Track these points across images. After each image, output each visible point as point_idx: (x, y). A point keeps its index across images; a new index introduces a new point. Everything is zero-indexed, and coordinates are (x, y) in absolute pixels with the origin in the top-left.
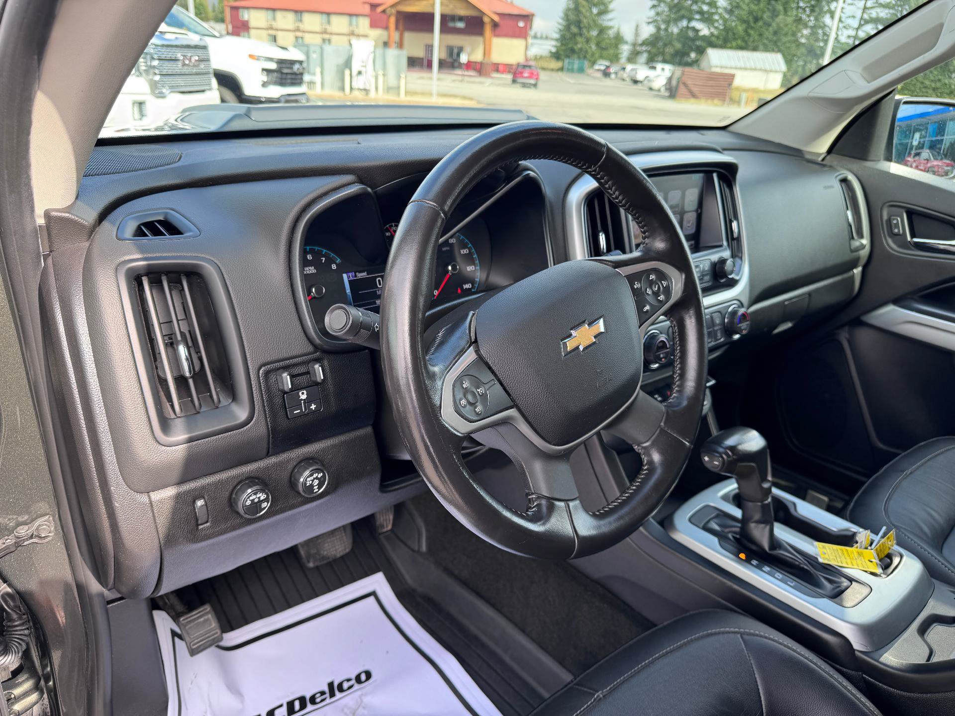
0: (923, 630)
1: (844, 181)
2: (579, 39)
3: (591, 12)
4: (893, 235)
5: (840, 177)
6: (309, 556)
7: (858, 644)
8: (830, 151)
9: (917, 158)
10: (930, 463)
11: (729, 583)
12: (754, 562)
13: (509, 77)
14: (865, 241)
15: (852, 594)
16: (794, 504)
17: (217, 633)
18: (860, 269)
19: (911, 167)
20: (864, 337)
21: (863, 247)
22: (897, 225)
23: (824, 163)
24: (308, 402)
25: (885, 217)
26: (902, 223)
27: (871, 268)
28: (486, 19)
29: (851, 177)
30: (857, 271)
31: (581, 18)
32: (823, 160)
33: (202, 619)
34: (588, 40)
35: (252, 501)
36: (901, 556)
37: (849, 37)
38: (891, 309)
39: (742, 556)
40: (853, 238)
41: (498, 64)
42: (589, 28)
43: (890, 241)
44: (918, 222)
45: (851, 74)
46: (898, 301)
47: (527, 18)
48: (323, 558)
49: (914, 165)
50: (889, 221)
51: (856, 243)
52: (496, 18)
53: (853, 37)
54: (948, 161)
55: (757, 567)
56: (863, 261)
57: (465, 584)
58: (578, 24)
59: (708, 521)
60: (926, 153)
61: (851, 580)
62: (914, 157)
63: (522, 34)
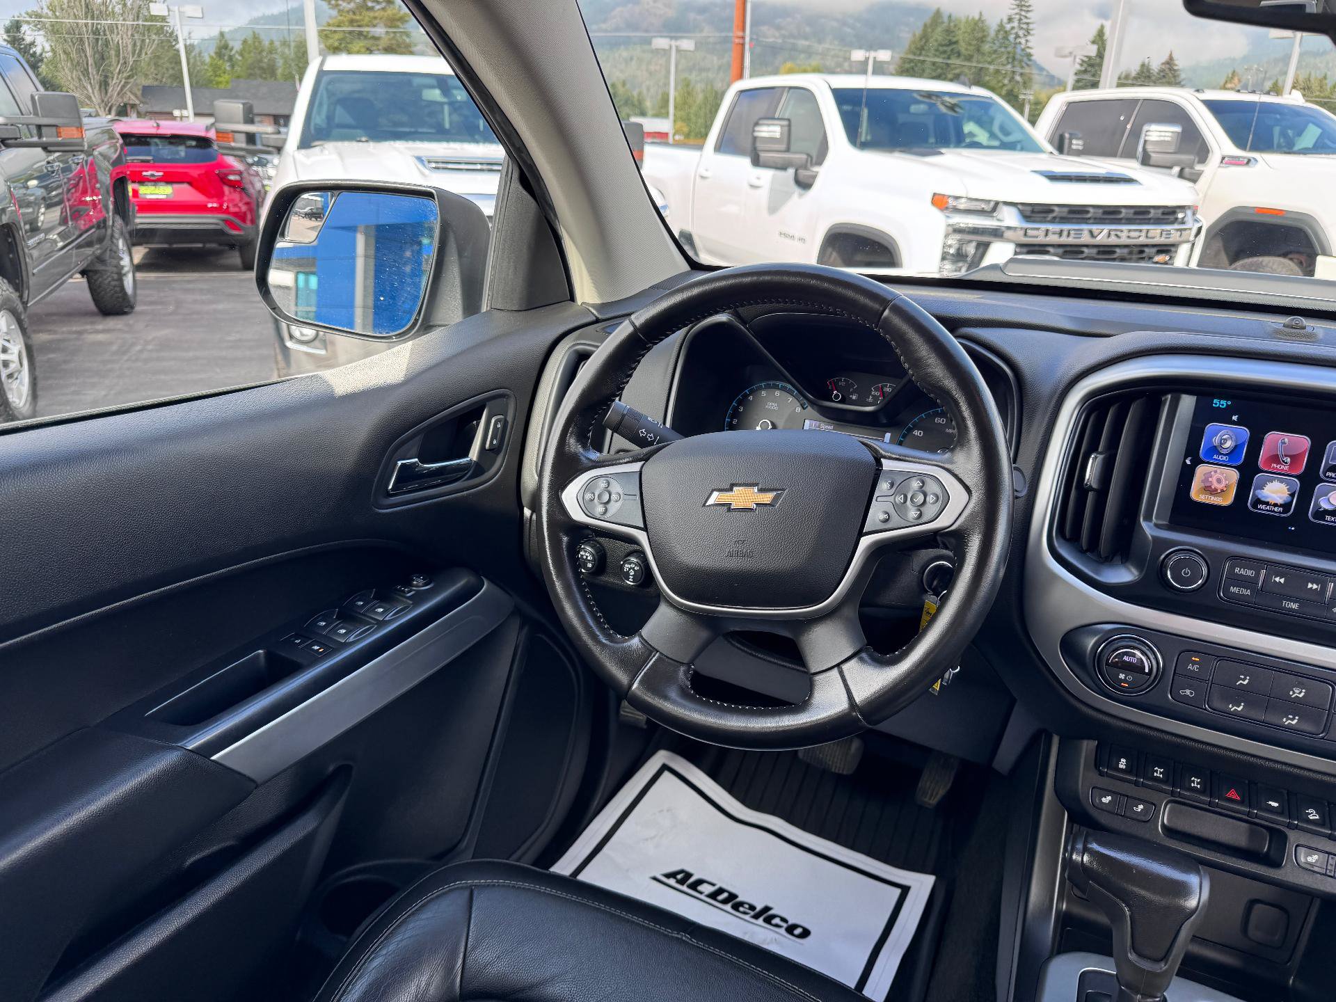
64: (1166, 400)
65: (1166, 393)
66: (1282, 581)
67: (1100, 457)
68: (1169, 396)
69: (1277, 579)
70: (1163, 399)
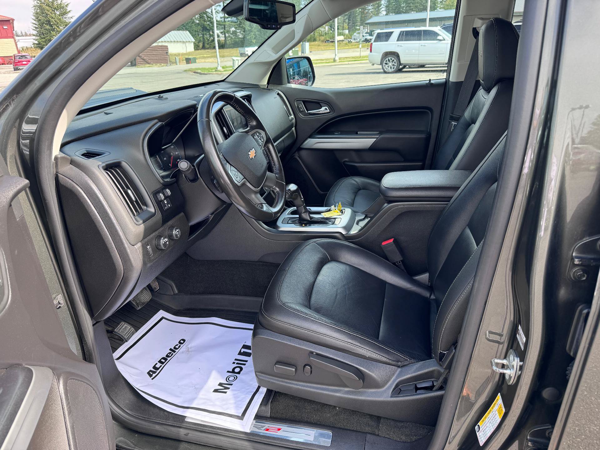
0: (357, 224)
1: (278, 94)
3: (55, 14)
4: (301, 112)
5: (277, 93)
6: (137, 304)
7: (344, 232)
8: (268, 83)
9: (294, 80)
10: (340, 187)
11: (303, 234)
12: (308, 225)
13: (11, 66)
14: (292, 116)
15: (337, 222)
16: (310, 209)
17: (132, 330)
18: (294, 128)
19: (293, 83)
20: (303, 153)
21: (292, 119)
22: (301, 108)
23: (268, 88)
24: (168, 204)
25: (296, 106)
26: (302, 106)
27: (298, 127)
29: (280, 92)
30: (294, 129)
31: (49, 18)
32: (267, 87)
33: (124, 327)
35: (164, 242)
36: (345, 209)
37: (221, 18)
38: (309, 140)
39: (303, 225)
40: (289, 116)
43: (300, 114)
44: (307, 104)
45: (268, 52)
46: (311, 136)
47: (9, 22)
48: (143, 303)
49: (294, 83)
50: (298, 107)
51: (290, 118)
53: (223, 17)
54: (305, 79)
55: (309, 226)
56: (294, 125)
57: (203, 293)
59: (288, 221)
60: (297, 77)
61: (335, 219)
62: (293, 80)
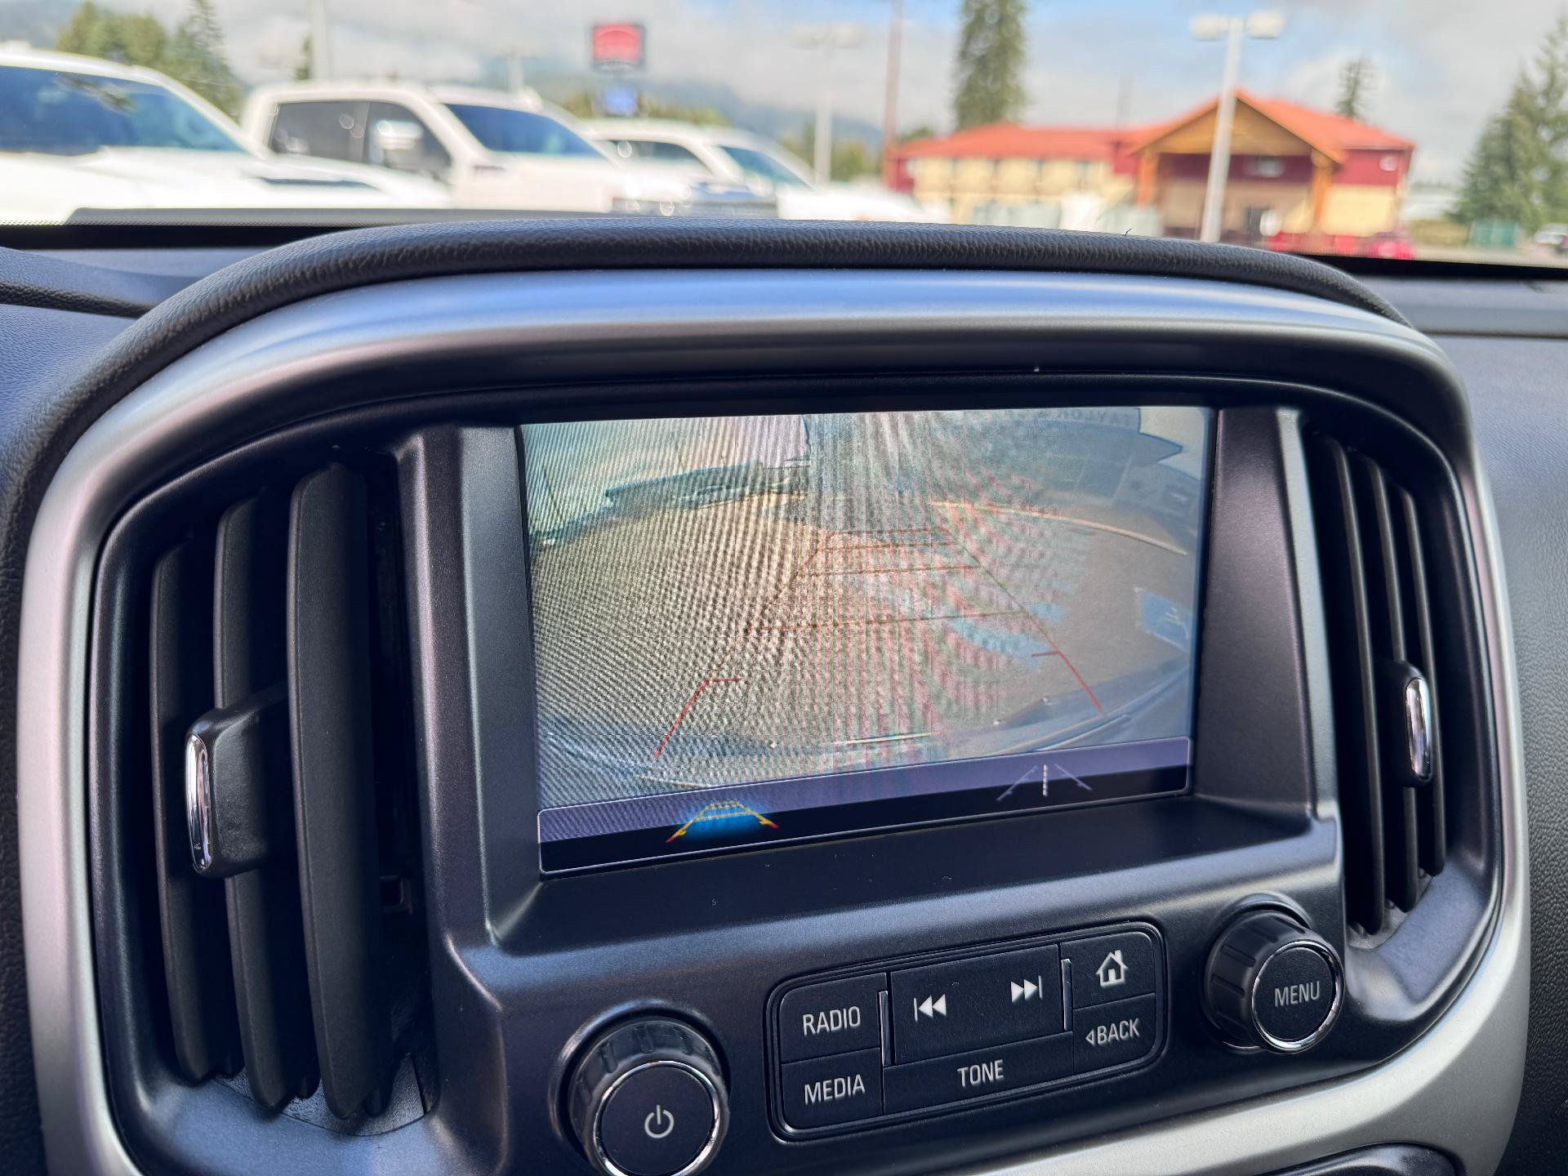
2: (1506, 188)
3: (1538, 138)
28: (1317, 160)
31: (1515, 147)
34: (1527, 192)
41: (1334, 236)
42: (1530, 165)
47: (1403, 153)
52: (1338, 157)
58: (1508, 160)
63: (1389, 180)
64: (410, 458)
65: (401, 429)
66: (941, 1006)
67: (231, 730)
68: (418, 443)
69: (927, 1008)
70: (399, 455)
